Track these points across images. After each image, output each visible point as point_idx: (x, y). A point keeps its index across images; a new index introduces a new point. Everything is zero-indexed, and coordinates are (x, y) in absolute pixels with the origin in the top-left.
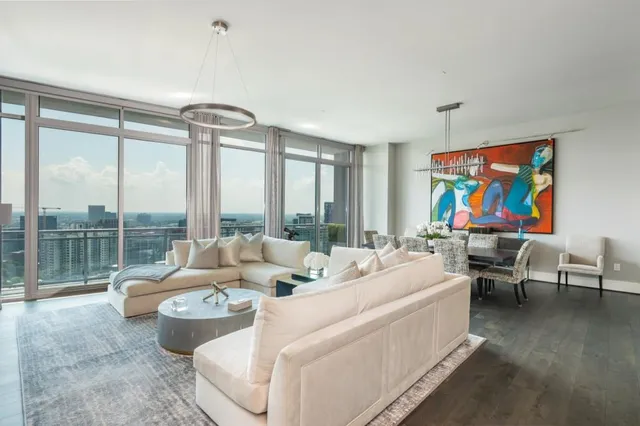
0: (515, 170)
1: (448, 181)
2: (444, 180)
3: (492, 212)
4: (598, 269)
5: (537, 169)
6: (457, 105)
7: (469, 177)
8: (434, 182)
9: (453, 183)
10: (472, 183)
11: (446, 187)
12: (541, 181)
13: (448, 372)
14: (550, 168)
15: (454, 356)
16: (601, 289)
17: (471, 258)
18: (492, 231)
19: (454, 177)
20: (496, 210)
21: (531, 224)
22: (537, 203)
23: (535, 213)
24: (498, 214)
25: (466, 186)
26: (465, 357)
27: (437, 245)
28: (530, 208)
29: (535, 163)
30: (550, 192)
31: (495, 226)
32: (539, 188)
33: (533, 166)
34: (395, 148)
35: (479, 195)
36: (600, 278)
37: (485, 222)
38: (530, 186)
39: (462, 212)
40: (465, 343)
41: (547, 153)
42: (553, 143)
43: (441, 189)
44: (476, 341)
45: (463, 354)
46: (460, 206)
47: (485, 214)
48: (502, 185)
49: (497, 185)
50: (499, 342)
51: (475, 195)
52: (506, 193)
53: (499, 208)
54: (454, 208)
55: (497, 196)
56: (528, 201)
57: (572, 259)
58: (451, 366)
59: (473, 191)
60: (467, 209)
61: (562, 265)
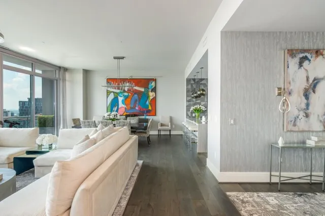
0: (142, 90)
1: (116, 93)
2: (113, 92)
3: (134, 108)
4: (169, 128)
5: (150, 90)
6: (123, 58)
7: (124, 91)
8: (108, 93)
9: (118, 94)
10: (126, 94)
11: (114, 95)
12: (152, 95)
13: (135, 178)
14: (154, 90)
15: (135, 171)
16: (170, 135)
17: (132, 128)
18: (135, 115)
19: (118, 91)
20: (136, 107)
21: (148, 112)
22: (151, 104)
23: (150, 108)
24: (137, 108)
25: (123, 95)
26: (139, 170)
27: (117, 123)
28: (148, 106)
29: (150, 87)
30: (154, 99)
31: (136, 113)
32: (151, 98)
33: (148, 89)
34: (87, 73)
35: (129, 100)
36: (170, 130)
37: (132, 112)
38: (148, 97)
39: (122, 107)
40: (137, 165)
41: (153, 84)
42: (155, 80)
43: (112, 96)
44: (141, 162)
45: (138, 169)
46: (121, 105)
47: (131, 108)
48: (138, 96)
49: (136, 96)
50: (148, 161)
51: (127, 99)
52: (140, 99)
53: (137, 105)
54: (118, 106)
55: (136, 101)
56: (148, 103)
57: (162, 125)
58: (136, 175)
59: (126, 98)
60: (123, 106)
61: (159, 127)
